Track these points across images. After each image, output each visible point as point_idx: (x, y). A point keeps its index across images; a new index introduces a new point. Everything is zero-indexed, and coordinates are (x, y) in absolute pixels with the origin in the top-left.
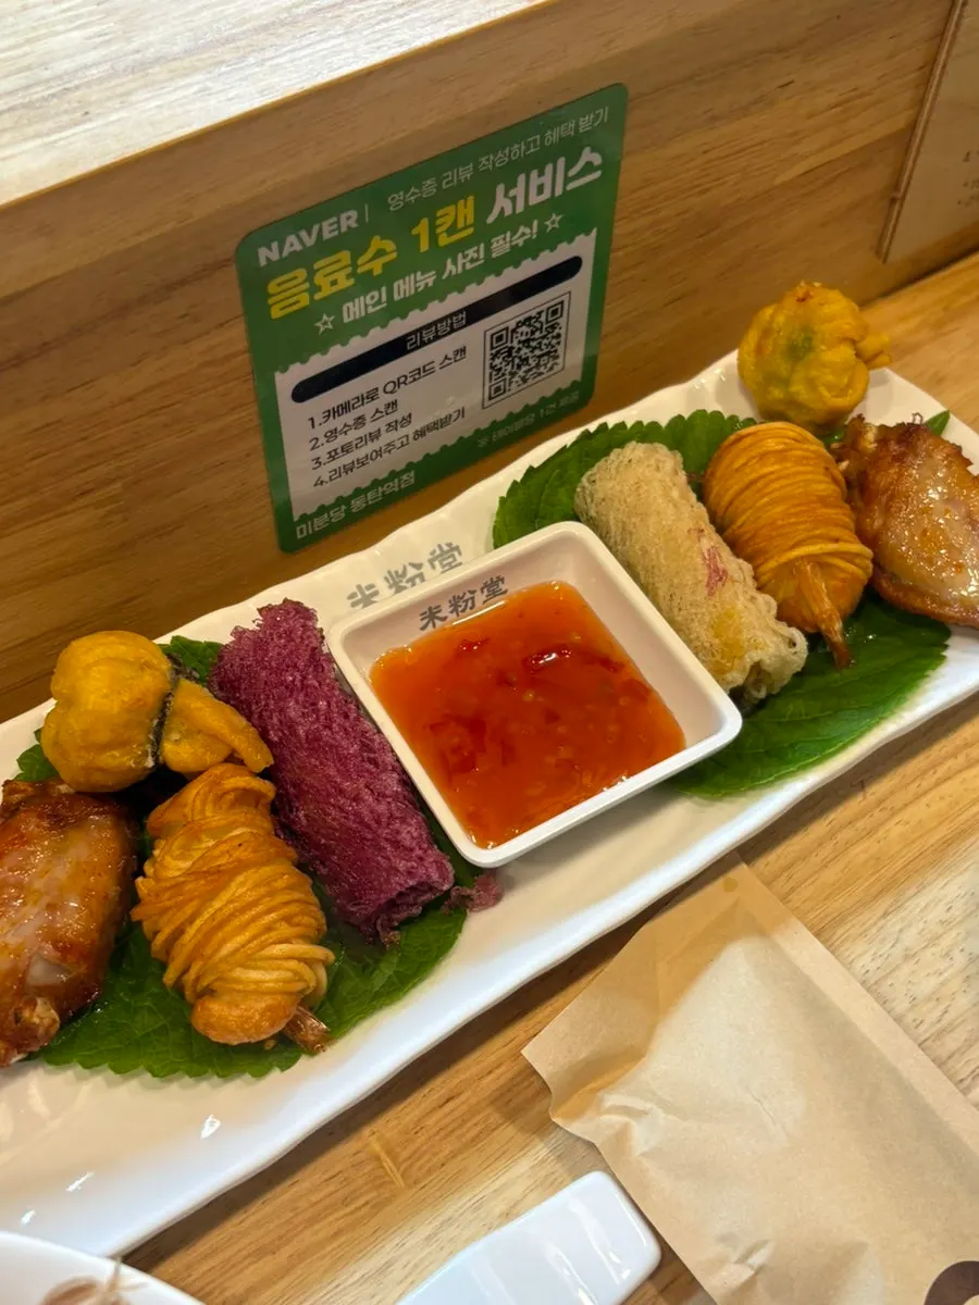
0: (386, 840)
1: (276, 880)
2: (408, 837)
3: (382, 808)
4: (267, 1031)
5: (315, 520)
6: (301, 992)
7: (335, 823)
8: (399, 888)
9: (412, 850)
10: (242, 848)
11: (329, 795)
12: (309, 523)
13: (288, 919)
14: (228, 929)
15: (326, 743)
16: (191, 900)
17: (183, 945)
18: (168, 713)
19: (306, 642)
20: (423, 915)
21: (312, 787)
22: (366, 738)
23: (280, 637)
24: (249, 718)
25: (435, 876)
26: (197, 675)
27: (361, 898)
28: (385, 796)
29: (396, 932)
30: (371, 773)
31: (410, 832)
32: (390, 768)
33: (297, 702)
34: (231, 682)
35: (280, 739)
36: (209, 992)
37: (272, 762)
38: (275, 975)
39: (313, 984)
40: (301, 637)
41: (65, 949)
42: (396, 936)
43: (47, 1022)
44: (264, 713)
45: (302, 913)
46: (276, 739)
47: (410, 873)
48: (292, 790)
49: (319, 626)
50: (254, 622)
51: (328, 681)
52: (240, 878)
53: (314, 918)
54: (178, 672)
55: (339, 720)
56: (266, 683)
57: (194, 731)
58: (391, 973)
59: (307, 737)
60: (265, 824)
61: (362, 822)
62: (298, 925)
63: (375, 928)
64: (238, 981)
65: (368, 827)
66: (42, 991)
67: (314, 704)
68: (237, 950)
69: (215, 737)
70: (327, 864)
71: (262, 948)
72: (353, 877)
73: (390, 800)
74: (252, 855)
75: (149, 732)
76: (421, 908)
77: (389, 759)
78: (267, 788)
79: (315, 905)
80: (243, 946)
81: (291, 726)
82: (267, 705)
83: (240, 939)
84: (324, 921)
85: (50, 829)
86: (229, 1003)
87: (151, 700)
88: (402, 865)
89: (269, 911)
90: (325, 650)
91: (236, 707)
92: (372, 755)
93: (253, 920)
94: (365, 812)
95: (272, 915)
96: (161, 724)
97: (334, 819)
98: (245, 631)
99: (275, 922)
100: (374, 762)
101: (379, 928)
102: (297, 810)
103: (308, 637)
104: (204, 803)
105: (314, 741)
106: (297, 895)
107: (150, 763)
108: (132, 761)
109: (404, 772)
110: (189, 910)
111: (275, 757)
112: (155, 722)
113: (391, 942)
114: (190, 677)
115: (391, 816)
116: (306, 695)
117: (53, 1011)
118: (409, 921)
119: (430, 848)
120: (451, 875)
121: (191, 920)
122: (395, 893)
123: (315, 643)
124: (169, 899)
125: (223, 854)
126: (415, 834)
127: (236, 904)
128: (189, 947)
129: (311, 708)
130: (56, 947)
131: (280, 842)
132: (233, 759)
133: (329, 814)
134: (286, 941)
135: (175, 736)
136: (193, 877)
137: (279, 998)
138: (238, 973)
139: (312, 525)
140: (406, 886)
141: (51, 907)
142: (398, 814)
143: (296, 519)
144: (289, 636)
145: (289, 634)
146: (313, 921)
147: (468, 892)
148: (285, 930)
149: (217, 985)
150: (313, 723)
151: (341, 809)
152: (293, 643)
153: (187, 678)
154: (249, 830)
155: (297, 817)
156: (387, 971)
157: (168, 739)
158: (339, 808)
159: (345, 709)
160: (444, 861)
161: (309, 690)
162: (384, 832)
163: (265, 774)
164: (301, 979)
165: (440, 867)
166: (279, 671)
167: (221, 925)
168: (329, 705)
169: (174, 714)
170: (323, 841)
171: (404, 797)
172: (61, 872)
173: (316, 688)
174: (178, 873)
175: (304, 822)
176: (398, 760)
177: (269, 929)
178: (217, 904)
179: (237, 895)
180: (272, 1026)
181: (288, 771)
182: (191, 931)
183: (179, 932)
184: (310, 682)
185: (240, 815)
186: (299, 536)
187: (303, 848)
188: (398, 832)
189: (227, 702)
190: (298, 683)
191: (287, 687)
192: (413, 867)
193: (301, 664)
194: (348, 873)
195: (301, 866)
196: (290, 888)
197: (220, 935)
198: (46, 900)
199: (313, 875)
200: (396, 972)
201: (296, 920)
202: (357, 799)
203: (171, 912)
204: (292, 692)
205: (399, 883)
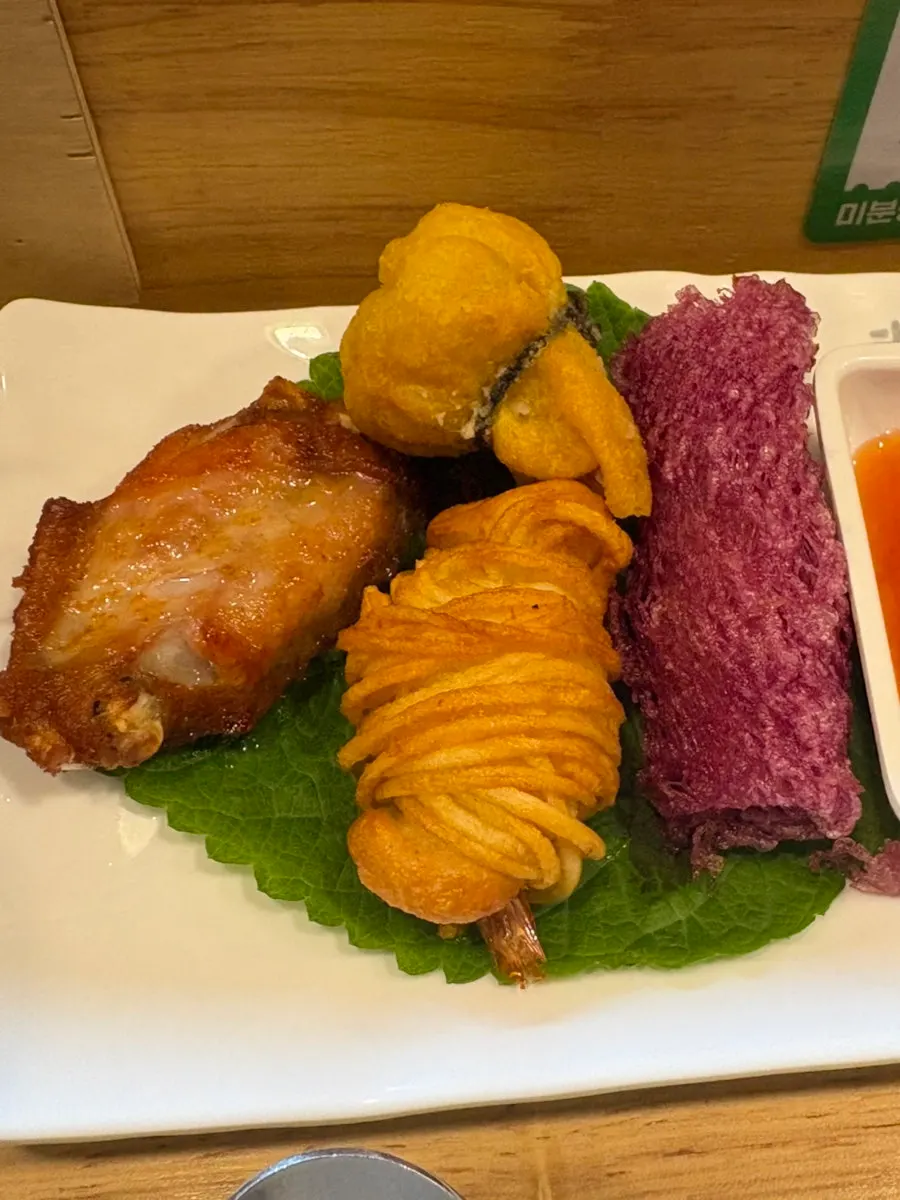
0: (771, 710)
1: (566, 689)
2: (812, 724)
3: (789, 658)
4: (445, 914)
5: (875, 204)
6: (527, 882)
7: (700, 647)
8: (756, 798)
9: (808, 749)
10: (536, 615)
11: (712, 597)
12: (865, 204)
13: (556, 759)
14: (454, 728)
15: (746, 516)
16: (423, 656)
17: (383, 719)
18: (527, 365)
19: (785, 352)
20: (773, 854)
21: (692, 573)
22: (814, 537)
23: (749, 326)
24: (644, 431)
25: (826, 812)
26: (598, 336)
27: (689, 783)
28: (801, 641)
29: (721, 859)
30: (796, 595)
31: (820, 719)
32: (831, 601)
33: (728, 432)
34: (644, 366)
35: (677, 480)
36: (392, 808)
37: (646, 511)
38: (496, 838)
39: (550, 881)
40: (782, 342)
41: (217, 640)
42: (717, 864)
43: (139, 734)
44: (670, 431)
45: (584, 763)
46: (670, 477)
47: (786, 785)
48: (658, 568)
49: (815, 341)
50: (719, 291)
51: (792, 422)
52: (513, 659)
53: (600, 777)
54: (569, 314)
55: (784, 490)
56: (695, 386)
57: (555, 414)
58: (682, 918)
59: (719, 495)
60: (592, 598)
61: (745, 665)
62: (569, 776)
63: (690, 837)
64: (433, 815)
65: (752, 676)
66: (158, 686)
67: (753, 446)
68: (453, 769)
69: (578, 434)
70: (660, 702)
71: (497, 784)
72: (692, 744)
73: (806, 650)
74: (546, 632)
75: (486, 384)
76: (776, 843)
77: (836, 586)
78: (621, 545)
79: (611, 757)
80: (467, 767)
81: (704, 465)
82: (681, 420)
83: (468, 754)
84: (615, 789)
85: (290, 462)
86: (406, 840)
87: (507, 329)
88: (780, 765)
89: (531, 733)
90: (808, 379)
91: (634, 410)
92: (809, 568)
93: (503, 734)
94: (758, 649)
95: (533, 741)
96: (509, 378)
97: (701, 640)
98: (698, 296)
99: (533, 754)
100: (809, 581)
101: (696, 839)
102: (654, 598)
103: (792, 346)
104: (514, 525)
105: (727, 505)
106: (588, 728)
107: (469, 431)
108: (443, 415)
109: (850, 619)
110: (415, 669)
111: (655, 504)
112: (502, 371)
113: (705, 870)
114: (586, 333)
115: (798, 680)
116: (749, 429)
117: (158, 724)
118: (748, 852)
119: (840, 759)
120: (853, 820)
121: (413, 686)
122: (748, 804)
123: (797, 361)
124: (391, 639)
125: (501, 609)
126: (825, 727)
127: (484, 696)
128: (388, 727)
129: (746, 451)
130: (204, 631)
131: (603, 635)
132: (591, 480)
133: (698, 628)
134: (539, 793)
135: (522, 408)
136: (442, 623)
137: (485, 876)
138: (442, 804)
139: (868, 210)
140: (770, 801)
141: (229, 571)
142: (810, 680)
143: (849, 187)
144: (763, 332)
145: (765, 330)
146: (597, 781)
147: (865, 857)
148: (544, 773)
149: (405, 805)
150: (738, 474)
151: (722, 629)
152: (763, 344)
153: (581, 331)
154: (562, 593)
155: (648, 610)
156: (677, 911)
157: (508, 406)
158: (720, 626)
159: (800, 479)
160: (852, 794)
161: (756, 423)
162: (773, 698)
163: (630, 525)
164: (535, 863)
165: (842, 799)
166: (722, 377)
167: (446, 718)
168: (777, 459)
169: (536, 373)
170: (670, 666)
171: (833, 657)
172: (273, 529)
173: (768, 425)
174: (427, 605)
175: (656, 623)
176: (848, 596)
177: (518, 760)
178: (459, 681)
179: (496, 682)
180: (454, 911)
181: (667, 535)
182: (405, 702)
183: (389, 695)
184: (762, 411)
185: (560, 565)
186: (839, 222)
187: (637, 662)
188: (797, 709)
189: (625, 394)
190: (744, 407)
191: (723, 406)
192: (796, 778)
193: (762, 381)
194: (688, 735)
195: (621, 688)
196: (585, 711)
197: (440, 730)
198: (229, 558)
199: (631, 708)
200: (690, 920)
201: (570, 767)
202: (753, 624)
203: (389, 660)
204: (727, 416)
205: (762, 791)
